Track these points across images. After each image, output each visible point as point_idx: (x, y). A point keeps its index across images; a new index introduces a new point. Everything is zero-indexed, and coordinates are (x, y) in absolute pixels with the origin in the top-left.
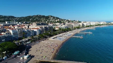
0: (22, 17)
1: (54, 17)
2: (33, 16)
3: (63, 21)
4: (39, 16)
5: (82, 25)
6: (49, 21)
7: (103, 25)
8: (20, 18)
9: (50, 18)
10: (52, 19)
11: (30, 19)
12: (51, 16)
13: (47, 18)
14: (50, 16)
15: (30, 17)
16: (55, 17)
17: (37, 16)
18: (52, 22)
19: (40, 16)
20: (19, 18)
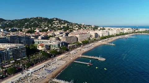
0: (15, 20)
1: (60, 21)
2: (31, 19)
3: (71, 27)
4: (39, 18)
5: (94, 36)
6: (52, 26)
7: (127, 34)
8: (13, 21)
9: (54, 22)
10: (56, 24)
11: (26, 24)
12: (57, 19)
13: (50, 21)
14: (55, 19)
15: (26, 20)
16: (62, 21)
17: (37, 19)
18: (55, 28)
19: (42, 18)
20: (10, 21)
